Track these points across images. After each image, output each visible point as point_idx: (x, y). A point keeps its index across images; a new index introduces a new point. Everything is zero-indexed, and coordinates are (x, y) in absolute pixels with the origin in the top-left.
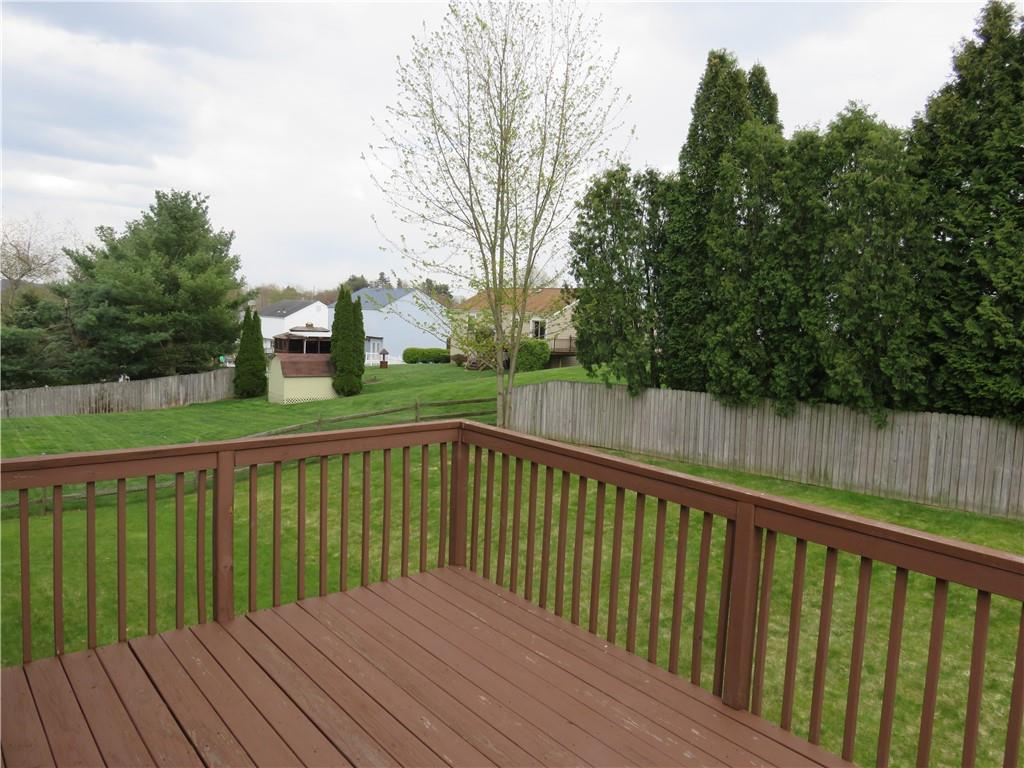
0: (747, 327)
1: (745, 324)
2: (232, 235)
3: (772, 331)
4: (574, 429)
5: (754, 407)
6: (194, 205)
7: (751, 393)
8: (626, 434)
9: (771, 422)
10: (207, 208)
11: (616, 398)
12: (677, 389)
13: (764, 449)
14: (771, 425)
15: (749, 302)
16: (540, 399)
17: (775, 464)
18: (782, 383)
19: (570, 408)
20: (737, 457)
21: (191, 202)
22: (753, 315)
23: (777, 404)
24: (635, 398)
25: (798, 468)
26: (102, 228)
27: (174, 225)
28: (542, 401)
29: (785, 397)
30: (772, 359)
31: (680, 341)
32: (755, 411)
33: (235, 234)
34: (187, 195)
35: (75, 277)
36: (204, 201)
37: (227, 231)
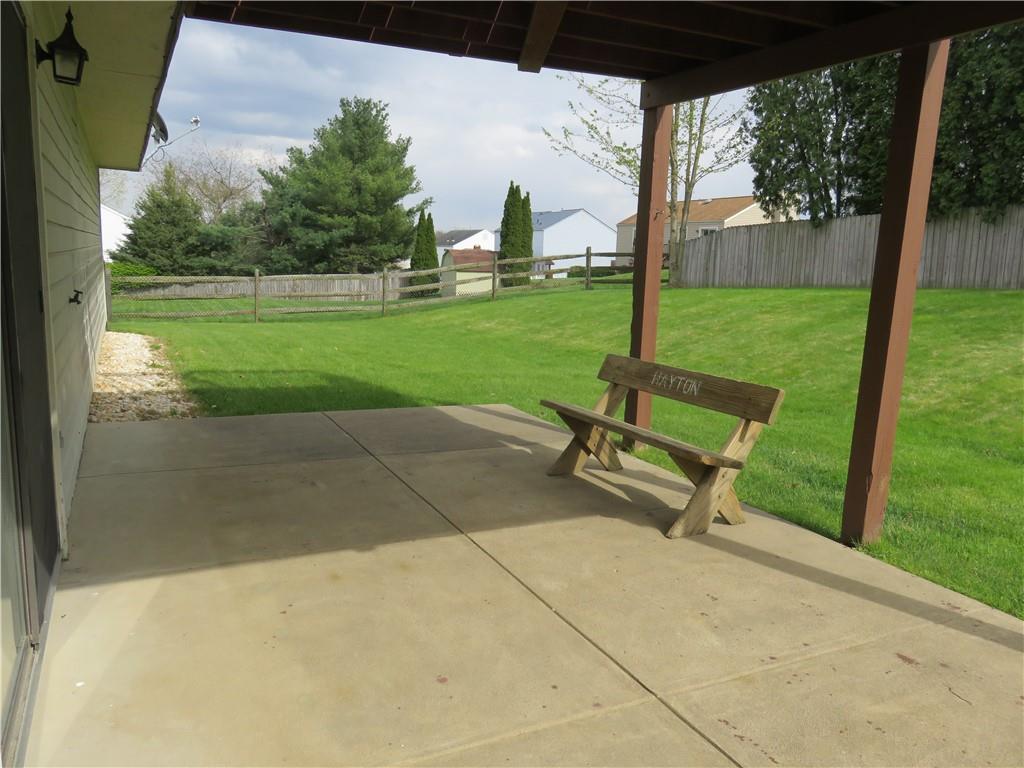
0: (952, 125)
1: (949, 122)
2: (408, 141)
3: (981, 128)
4: (749, 274)
5: (956, 217)
6: (374, 113)
7: (952, 201)
8: (807, 271)
9: (976, 232)
10: (387, 115)
11: (797, 234)
12: (866, 214)
13: (966, 264)
14: (976, 236)
15: (953, 98)
16: (713, 248)
17: (978, 278)
18: (991, 182)
19: (745, 254)
20: (933, 278)
21: (372, 109)
22: (959, 112)
23: (984, 209)
24: (818, 229)
25: (1006, 279)
26: (292, 149)
27: (357, 131)
28: (715, 251)
29: (994, 199)
30: (980, 159)
31: (871, 157)
32: (957, 223)
33: (412, 141)
34: (369, 102)
35: (268, 201)
36: (384, 109)
37: (404, 137)
